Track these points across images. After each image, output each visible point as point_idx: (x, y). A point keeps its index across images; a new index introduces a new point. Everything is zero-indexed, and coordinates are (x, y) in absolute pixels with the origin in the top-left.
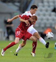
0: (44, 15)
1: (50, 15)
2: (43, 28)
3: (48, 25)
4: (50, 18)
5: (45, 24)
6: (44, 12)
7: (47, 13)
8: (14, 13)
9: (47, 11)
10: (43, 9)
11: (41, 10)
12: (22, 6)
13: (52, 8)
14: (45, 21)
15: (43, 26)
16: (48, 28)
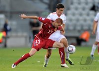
0: (81, 15)
1: (88, 15)
2: (79, 31)
3: (86, 28)
4: (88, 18)
5: (82, 26)
6: (80, 11)
7: (84, 12)
8: (41, 12)
9: (84, 9)
10: (79, 6)
11: (77, 9)
12: (53, 3)
13: (91, 5)
14: (82, 22)
15: (79, 28)
16: (85, 31)
